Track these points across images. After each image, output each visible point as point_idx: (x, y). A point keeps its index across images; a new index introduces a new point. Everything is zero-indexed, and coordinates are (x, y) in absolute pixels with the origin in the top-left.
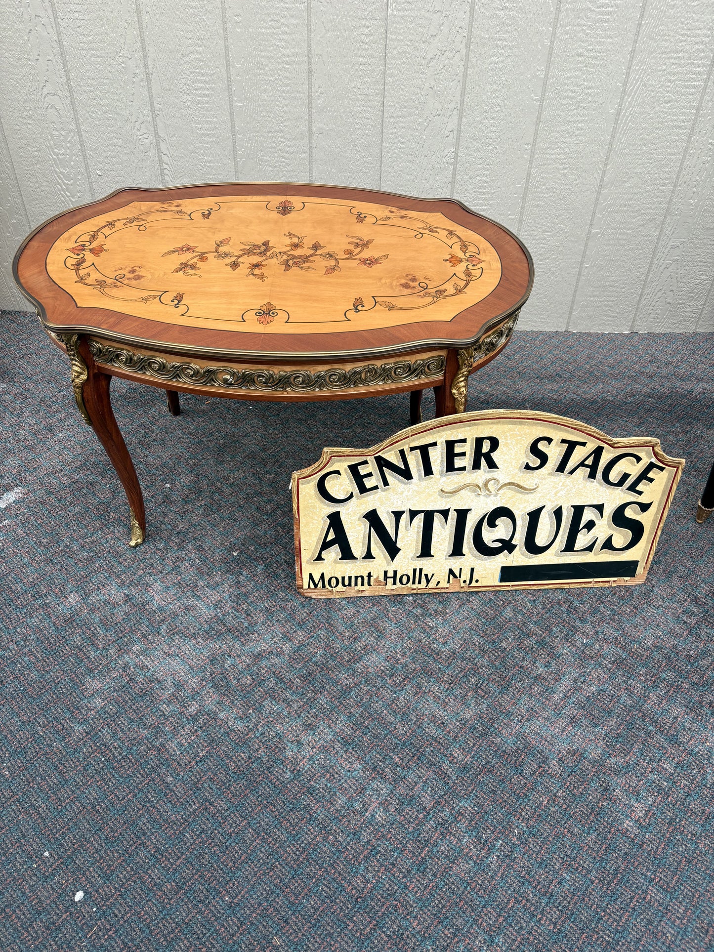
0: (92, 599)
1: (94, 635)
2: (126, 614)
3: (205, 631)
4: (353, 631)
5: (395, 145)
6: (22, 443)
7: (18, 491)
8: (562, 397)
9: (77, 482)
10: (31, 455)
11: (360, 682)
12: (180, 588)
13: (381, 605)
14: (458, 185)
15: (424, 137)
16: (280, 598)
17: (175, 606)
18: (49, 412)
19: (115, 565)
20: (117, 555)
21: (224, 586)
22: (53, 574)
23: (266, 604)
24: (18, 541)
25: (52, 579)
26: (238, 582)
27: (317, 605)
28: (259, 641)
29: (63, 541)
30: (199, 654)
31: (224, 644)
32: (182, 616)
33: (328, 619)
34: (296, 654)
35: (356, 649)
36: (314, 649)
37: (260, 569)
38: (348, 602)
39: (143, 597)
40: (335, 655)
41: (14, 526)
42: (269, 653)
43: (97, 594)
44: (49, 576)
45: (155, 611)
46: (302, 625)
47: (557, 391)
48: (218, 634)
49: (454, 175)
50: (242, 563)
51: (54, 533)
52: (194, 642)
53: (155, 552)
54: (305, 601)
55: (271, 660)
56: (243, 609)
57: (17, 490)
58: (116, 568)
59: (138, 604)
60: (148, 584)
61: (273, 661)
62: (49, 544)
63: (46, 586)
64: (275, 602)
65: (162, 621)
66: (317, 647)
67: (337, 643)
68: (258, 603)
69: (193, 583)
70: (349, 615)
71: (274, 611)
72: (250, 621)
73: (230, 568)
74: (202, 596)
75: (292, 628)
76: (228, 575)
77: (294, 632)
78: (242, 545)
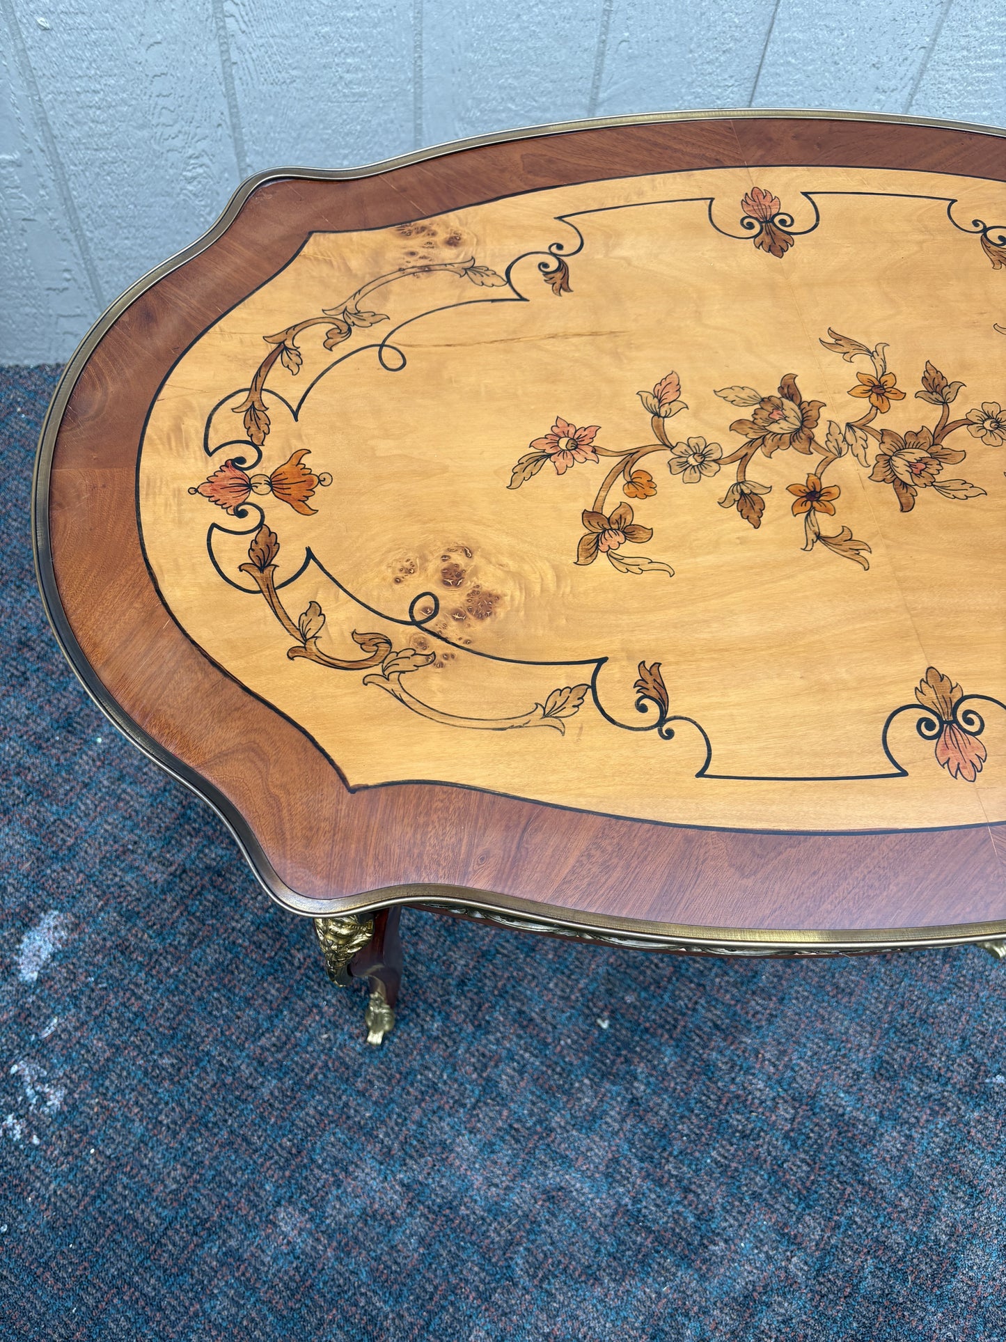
0: (334, 1212)
1: (372, 1320)
2: (421, 1240)
3: (609, 1254)
4: (916, 1193)
6: (17, 780)
7: (52, 924)
9: (184, 871)
10: (50, 812)
11: (973, 1328)
12: (517, 1141)
13: (948, 1109)
16: (737, 1131)
17: (522, 1197)
18: (49, 674)
19: (352, 1104)
20: (349, 1074)
21: (609, 1120)
22: (216, 1158)
23: (714, 1154)
24: (103, 1073)
25: (220, 1173)
26: (634, 1101)
27: (820, 1136)
28: (733, 1261)
29: (208, 1053)
30: (619, 1323)
31: (664, 1284)
32: (548, 1222)
33: (856, 1169)
34: (821, 1279)
35: (937, 1241)
36: (853, 1260)
37: (669, 1057)
38: (882, 1116)
39: (444, 1182)
40: (900, 1266)
41: (76, 1029)
42: (765, 1287)
43: (338, 1198)
44: (211, 1167)
45: (483, 1219)
46: (805, 1197)
48: (640, 1256)
50: (626, 1045)
51: (180, 1035)
52: (598, 1291)
53: (428, 1049)
54: (792, 1130)
55: (776, 1307)
56: (672, 1176)
57: (50, 919)
58: (356, 1111)
59: (440, 1207)
60: (443, 1144)
61: (782, 1311)
62: (179, 1070)
63: (215, 1199)
64: (732, 1144)
65: (510, 1243)
66: (857, 1252)
67: (894, 1232)
68: (697, 1154)
69: (540, 1122)
70: (894, 1150)
71: (736, 1170)
72: (696, 1208)
73: (605, 1064)
74: (572, 1155)
75: (790, 1211)
76: (608, 1086)
77: (798, 1220)
78: (610, 993)
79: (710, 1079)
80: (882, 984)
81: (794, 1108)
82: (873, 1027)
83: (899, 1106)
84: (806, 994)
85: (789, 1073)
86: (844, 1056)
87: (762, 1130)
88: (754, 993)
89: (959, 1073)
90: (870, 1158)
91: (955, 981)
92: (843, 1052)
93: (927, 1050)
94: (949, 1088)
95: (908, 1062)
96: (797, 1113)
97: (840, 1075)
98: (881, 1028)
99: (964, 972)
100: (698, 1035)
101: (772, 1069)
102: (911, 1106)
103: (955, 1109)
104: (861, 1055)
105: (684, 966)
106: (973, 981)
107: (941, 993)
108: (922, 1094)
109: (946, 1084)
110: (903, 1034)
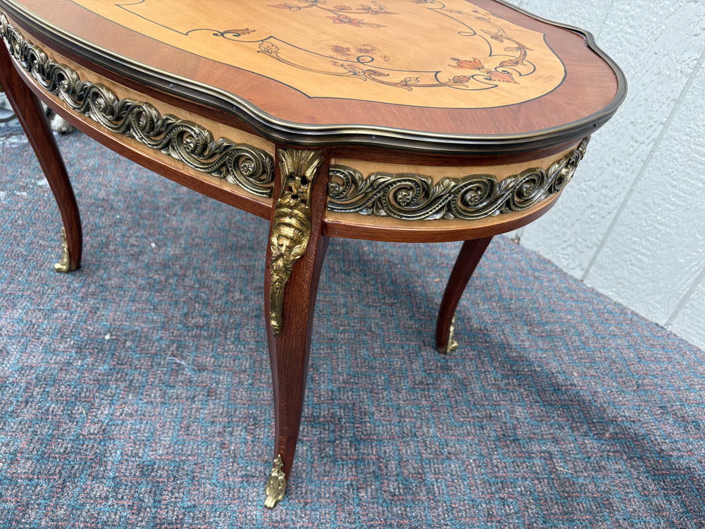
5: (621, 27)
8: (675, 454)
9: (107, 200)
12: (27, 329)
13: (138, 515)
14: (685, 108)
15: (664, 27)
16: (72, 411)
19: (23, 273)
21: (54, 358)
23: (53, 406)
26: (69, 363)
27: (86, 450)
29: (28, 230)
36: (10, 495)
37: (103, 368)
38: (114, 478)
41: (24, 199)
46: (44, 457)
47: (676, 441)
49: (684, 91)
50: (100, 350)
54: (84, 436)
56: (33, 392)
58: (20, 275)
60: (15, 306)
64: (62, 411)
66: (16, 496)
67: (37, 513)
68: (50, 399)
69: (41, 333)
70: (94, 493)
71: (47, 419)
72: (17, 409)
73: (85, 346)
74: (28, 351)
75: (31, 452)
76: (73, 351)
77: (28, 459)
78: (126, 335)
79: (98, 389)
80: (204, 448)
81: (98, 432)
82: (173, 453)
83: (126, 485)
84: (175, 413)
85: (119, 422)
86: (145, 445)
87: (77, 422)
88: (161, 390)
89: (167, 513)
90: (84, 481)
91: (232, 487)
92: (147, 443)
93: (174, 488)
94: (154, 510)
95: (161, 480)
96: (96, 434)
97: (131, 447)
98: (174, 457)
99: (242, 490)
100: (122, 376)
101: (118, 414)
102: (130, 492)
103: (140, 519)
104: (150, 453)
105: (159, 357)
106: (239, 498)
107: (219, 482)
108: (141, 495)
109: (155, 507)
110: (178, 471)
